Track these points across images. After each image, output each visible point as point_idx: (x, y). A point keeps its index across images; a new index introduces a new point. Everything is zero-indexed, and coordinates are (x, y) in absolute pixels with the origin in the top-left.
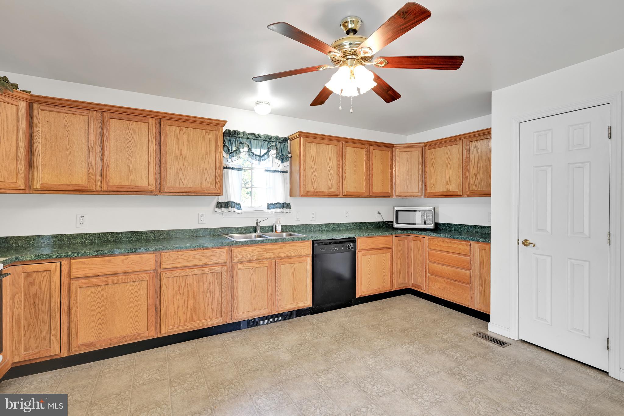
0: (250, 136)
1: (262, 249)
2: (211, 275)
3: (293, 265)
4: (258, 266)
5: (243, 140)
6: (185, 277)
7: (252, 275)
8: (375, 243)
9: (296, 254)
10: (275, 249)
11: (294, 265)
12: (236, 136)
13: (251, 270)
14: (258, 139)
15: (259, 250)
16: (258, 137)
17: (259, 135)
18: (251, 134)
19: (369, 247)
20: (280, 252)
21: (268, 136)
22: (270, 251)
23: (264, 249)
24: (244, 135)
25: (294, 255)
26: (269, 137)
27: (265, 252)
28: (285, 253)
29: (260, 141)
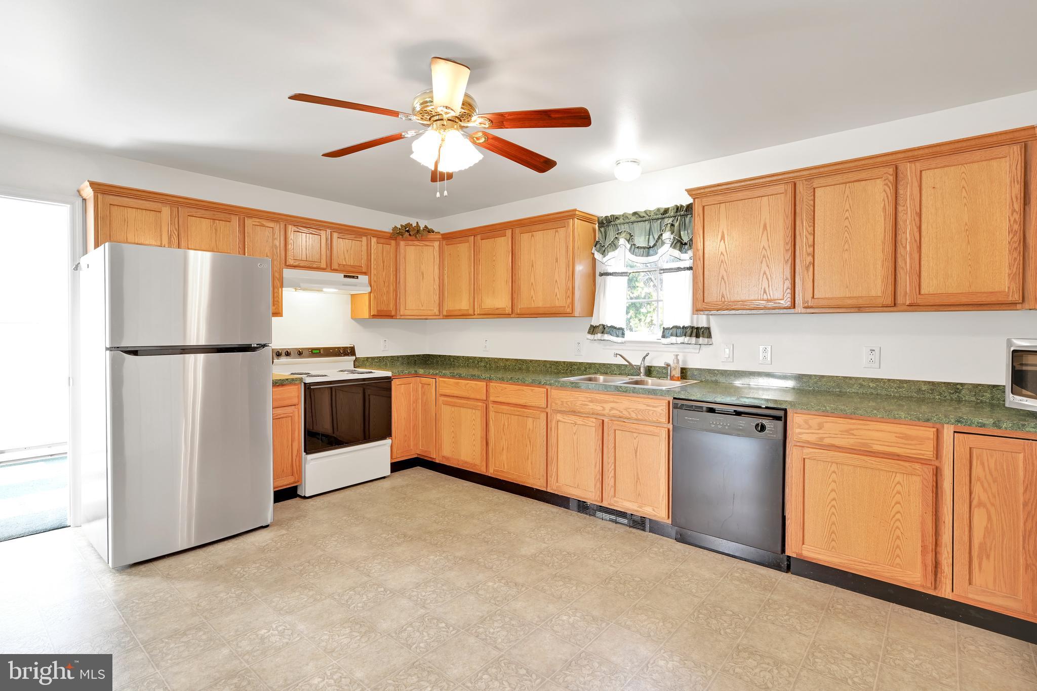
0: (633, 219)
1: (587, 398)
2: (530, 420)
3: (635, 435)
4: (581, 423)
5: (623, 227)
6: (508, 415)
7: (575, 434)
8: (853, 434)
9: (640, 417)
10: (606, 402)
11: (637, 437)
12: (612, 223)
13: (574, 426)
14: (644, 219)
15: (583, 399)
16: (644, 217)
17: (645, 212)
18: (635, 214)
19: (827, 441)
20: (612, 409)
21: (658, 210)
22: (599, 403)
23: (590, 399)
24: (623, 219)
25: (636, 417)
26: (662, 211)
27: (591, 404)
28: (621, 412)
29: (647, 222)
